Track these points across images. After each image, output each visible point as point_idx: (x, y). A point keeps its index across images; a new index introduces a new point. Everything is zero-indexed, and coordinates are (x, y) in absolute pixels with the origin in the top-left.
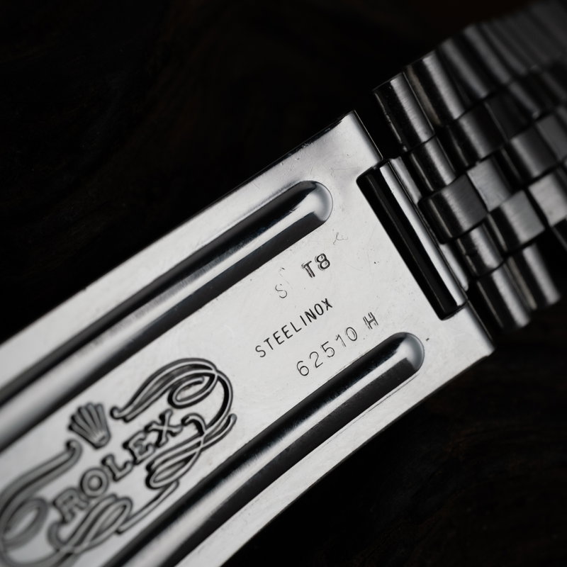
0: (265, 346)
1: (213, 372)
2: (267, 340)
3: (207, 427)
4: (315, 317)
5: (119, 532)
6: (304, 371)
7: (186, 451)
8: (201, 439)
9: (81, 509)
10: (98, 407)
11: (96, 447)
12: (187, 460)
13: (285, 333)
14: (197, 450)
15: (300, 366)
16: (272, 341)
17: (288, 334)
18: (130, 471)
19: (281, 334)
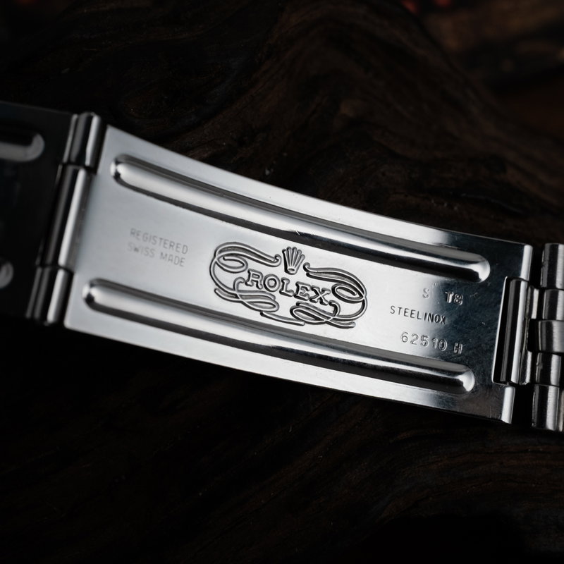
0: (397, 310)
1: (364, 295)
2: (400, 308)
3: (338, 316)
4: (432, 321)
5: (262, 314)
6: (404, 339)
7: (320, 315)
8: (332, 318)
9: (257, 286)
10: (302, 256)
11: (286, 270)
12: (317, 319)
13: (412, 314)
14: (325, 320)
15: (405, 334)
16: (402, 311)
17: (413, 316)
18: (290, 296)
19: (409, 312)
